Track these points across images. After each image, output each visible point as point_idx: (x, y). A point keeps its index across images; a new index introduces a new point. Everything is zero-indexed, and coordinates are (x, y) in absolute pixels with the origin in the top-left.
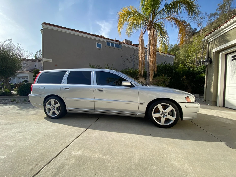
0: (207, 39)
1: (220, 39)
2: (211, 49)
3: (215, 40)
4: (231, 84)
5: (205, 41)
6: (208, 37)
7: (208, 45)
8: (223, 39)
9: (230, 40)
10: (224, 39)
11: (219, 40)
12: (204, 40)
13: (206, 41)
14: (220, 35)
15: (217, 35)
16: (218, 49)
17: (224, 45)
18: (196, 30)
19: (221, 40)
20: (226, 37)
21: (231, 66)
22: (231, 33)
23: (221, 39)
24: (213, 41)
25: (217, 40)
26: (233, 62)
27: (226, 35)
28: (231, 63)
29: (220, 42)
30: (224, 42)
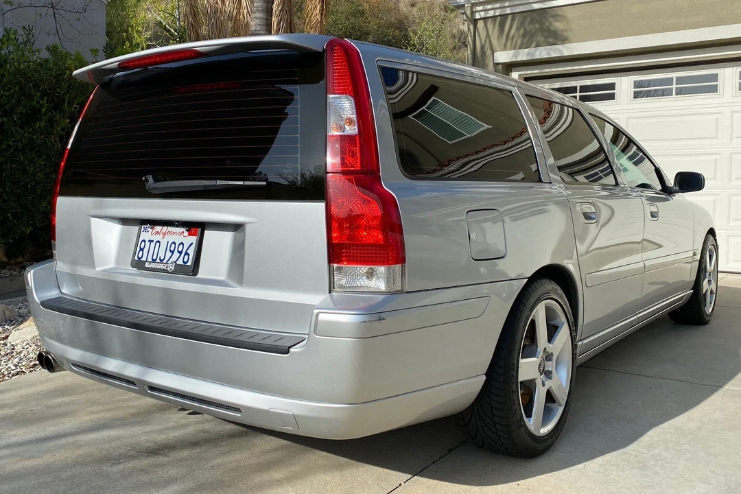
0: (474, 4)
1: (527, 23)
2: (482, 47)
3: (504, 17)
5: (462, 6)
8: (541, 23)
9: (565, 34)
10: (545, 27)
11: (522, 24)
13: (468, 12)
14: (528, 8)
16: (524, 55)
17: (548, 47)
19: (531, 26)
20: (551, 20)
22: (570, 12)
23: (531, 22)
24: (495, 17)
25: (513, 20)
27: (554, 15)
29: (525, 30)
30: (544, 36)
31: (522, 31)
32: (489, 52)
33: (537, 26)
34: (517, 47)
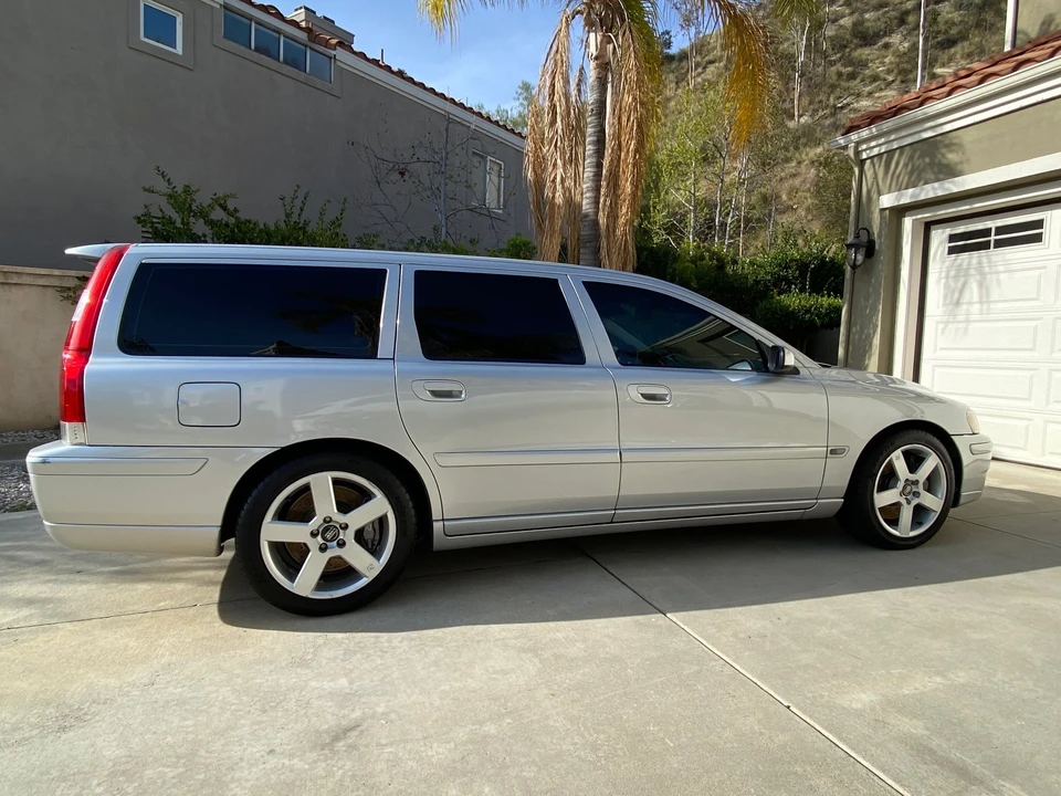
0: (858, 144)
1: (916, 157)
2: (869, 192)
3: (890, 153)
4: (941, 349)
5: (845, 148)
6: (865, 133)
7: (856, 170)
8: (932, 158)
9: (959, 167)
10: (936, 161)
11: (911, 158)
12: (842, 141)
13: (851, 153)
14: (916, 138)
15: (904, 133)
16: (907, 197)
17: (936, 185)
18: (668, 44)
19: (921, 160)
20: (944, 151)
21: (947, 277)
22: (967, 138)
23: (922, 156)
24: (880, 155)
25: (901, 154)
26: (955, 260)
27: (947, 142)
28: (947, 264)
29: (913, 165)
30: (934, 173)
31: (910, 167)
32: (875, 196)
33: (927, 160)
34: (903, 187)
